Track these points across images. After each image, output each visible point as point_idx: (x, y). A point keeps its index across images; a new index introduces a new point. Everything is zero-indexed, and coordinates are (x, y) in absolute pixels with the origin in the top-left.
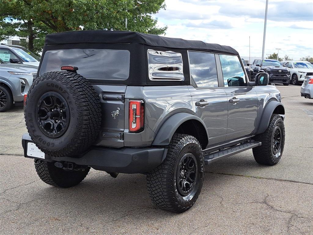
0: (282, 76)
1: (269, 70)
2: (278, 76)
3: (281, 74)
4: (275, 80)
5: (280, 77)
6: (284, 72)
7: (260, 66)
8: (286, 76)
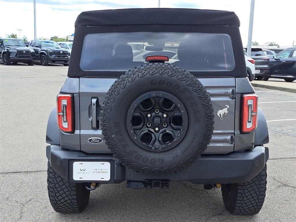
0: (63, 57)
1: (51, 51)
2: (59, 57)
3: (62, 55)
4: (58, 61)
5: (61, 58)
6: (65, 53)
7: (40, 47)
8: (67, 56)
